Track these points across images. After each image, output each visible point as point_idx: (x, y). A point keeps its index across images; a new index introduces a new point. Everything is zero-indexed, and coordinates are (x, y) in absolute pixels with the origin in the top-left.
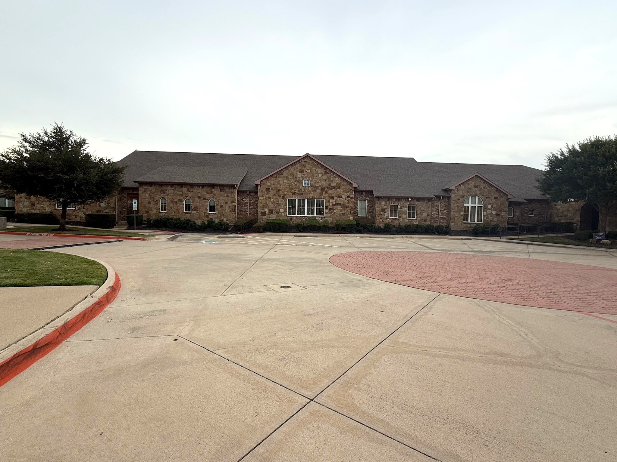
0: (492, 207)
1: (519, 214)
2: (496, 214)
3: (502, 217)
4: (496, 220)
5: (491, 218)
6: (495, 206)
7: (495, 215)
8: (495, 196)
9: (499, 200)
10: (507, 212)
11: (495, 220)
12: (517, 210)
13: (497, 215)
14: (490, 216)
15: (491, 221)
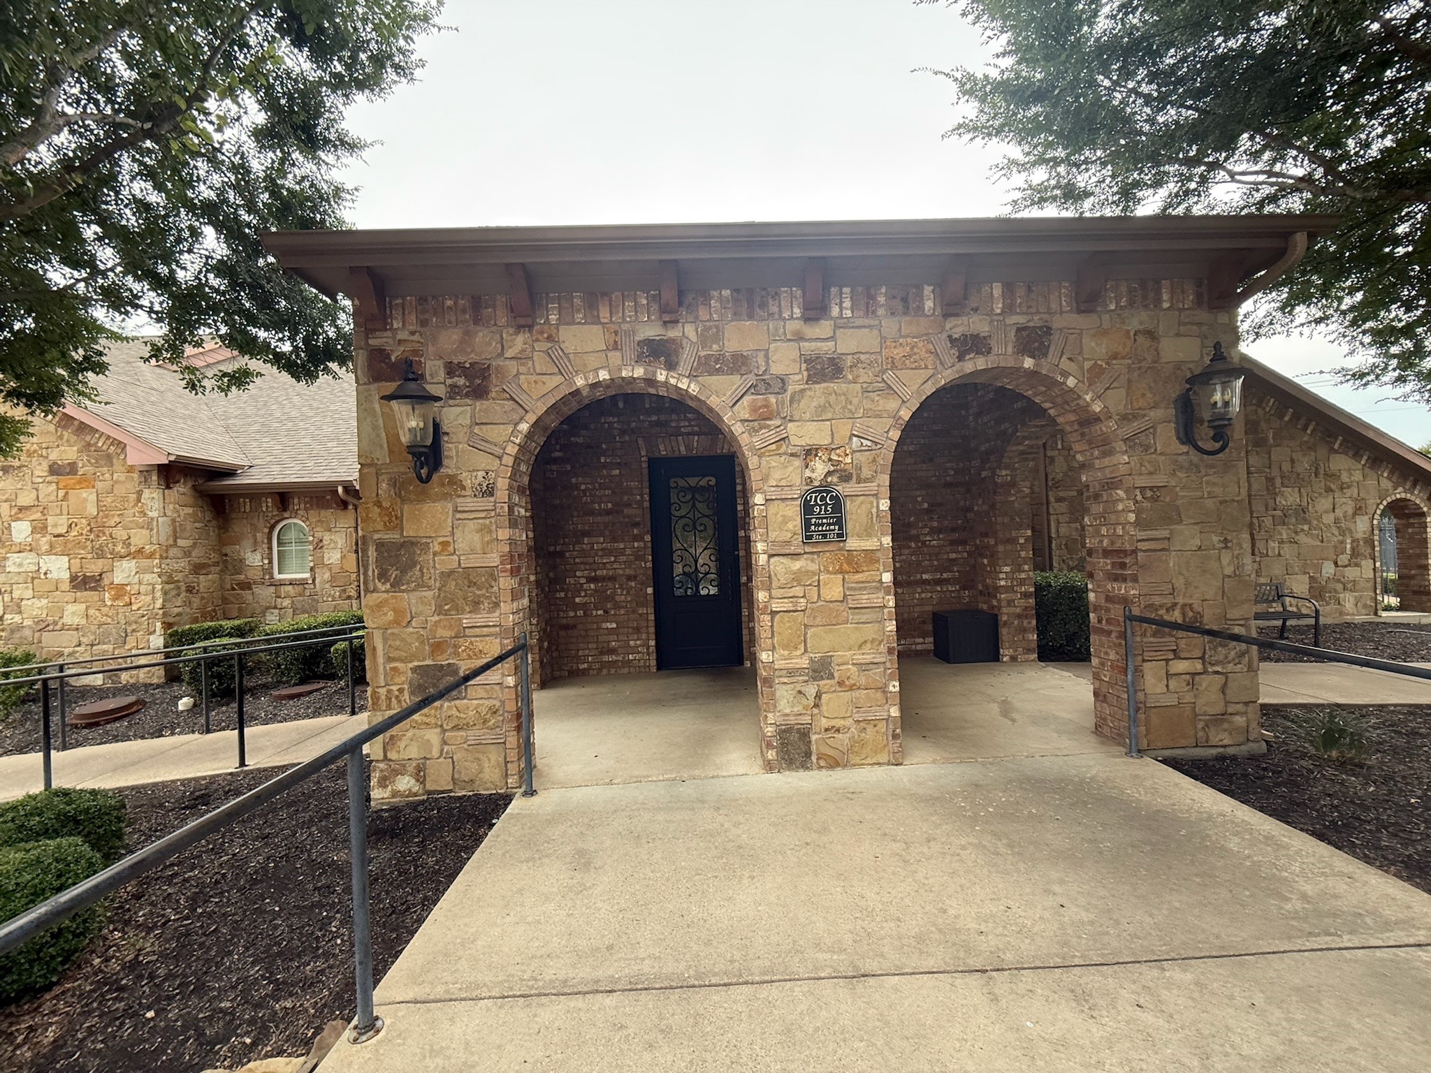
0: (40, 528)
1: (343, 557)
2: (73, 579)
3: (120, 591)
4: (76, 621)
5: (36, 608)
6: (58, 524)
7: (66, 586)
8: (54, 455)
9: (86, 482)
10: (151, 556)
11: (68, 619)
12: (327, 537)
13: (83, 583)
14: (29, 593)
15: (43, 626)
